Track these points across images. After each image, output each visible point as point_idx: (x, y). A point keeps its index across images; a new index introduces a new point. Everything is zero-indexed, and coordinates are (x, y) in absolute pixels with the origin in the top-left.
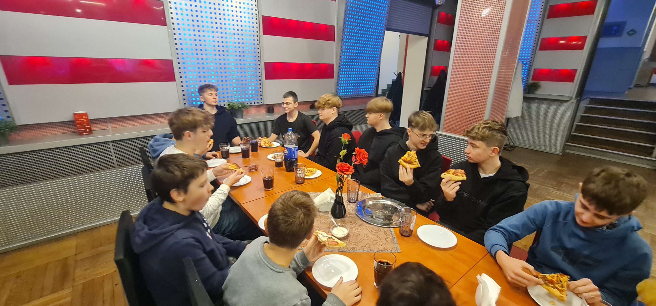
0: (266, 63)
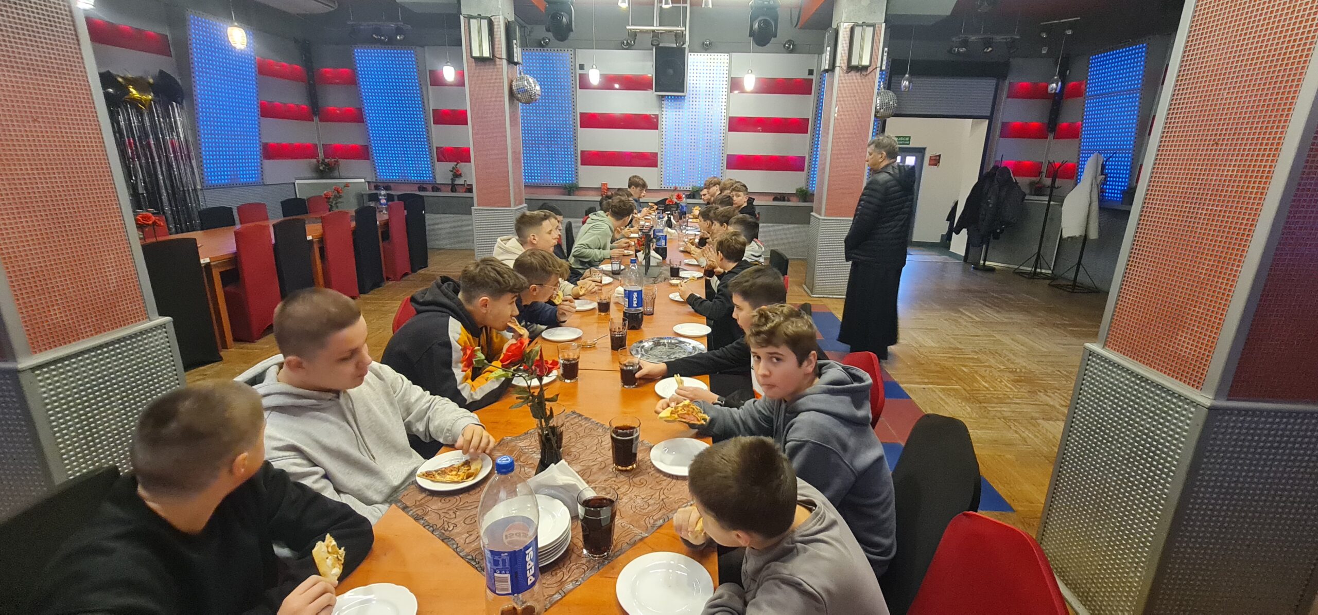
0: (728, 156)
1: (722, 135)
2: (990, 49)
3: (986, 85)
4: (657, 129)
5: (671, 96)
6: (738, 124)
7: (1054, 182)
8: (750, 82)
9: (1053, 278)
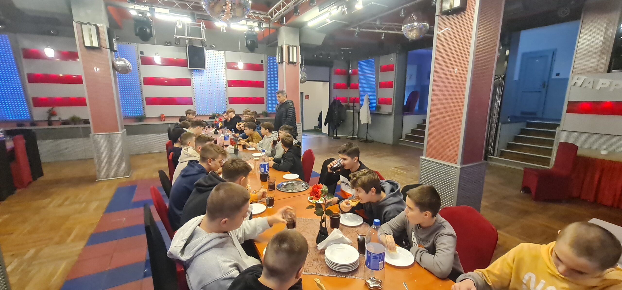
0: (229, 98)
1: (225, 88)
2: (330, 57)
3: (327, 69)
4: (190, 85)
5: (197, 70)
6: (232, 83)
7: (354, 104)
8: (241, 65)
9: (358, 138)
